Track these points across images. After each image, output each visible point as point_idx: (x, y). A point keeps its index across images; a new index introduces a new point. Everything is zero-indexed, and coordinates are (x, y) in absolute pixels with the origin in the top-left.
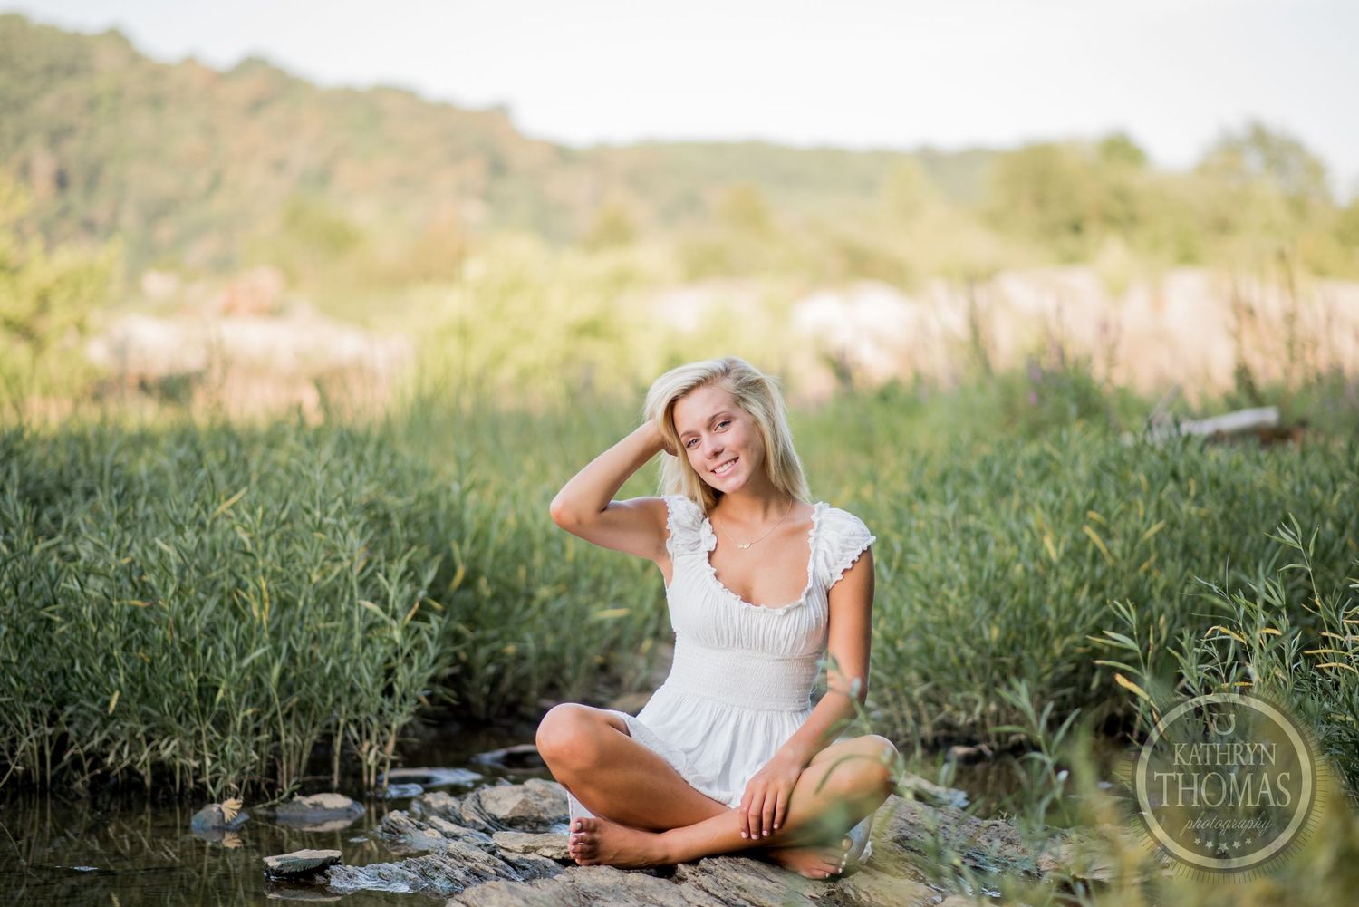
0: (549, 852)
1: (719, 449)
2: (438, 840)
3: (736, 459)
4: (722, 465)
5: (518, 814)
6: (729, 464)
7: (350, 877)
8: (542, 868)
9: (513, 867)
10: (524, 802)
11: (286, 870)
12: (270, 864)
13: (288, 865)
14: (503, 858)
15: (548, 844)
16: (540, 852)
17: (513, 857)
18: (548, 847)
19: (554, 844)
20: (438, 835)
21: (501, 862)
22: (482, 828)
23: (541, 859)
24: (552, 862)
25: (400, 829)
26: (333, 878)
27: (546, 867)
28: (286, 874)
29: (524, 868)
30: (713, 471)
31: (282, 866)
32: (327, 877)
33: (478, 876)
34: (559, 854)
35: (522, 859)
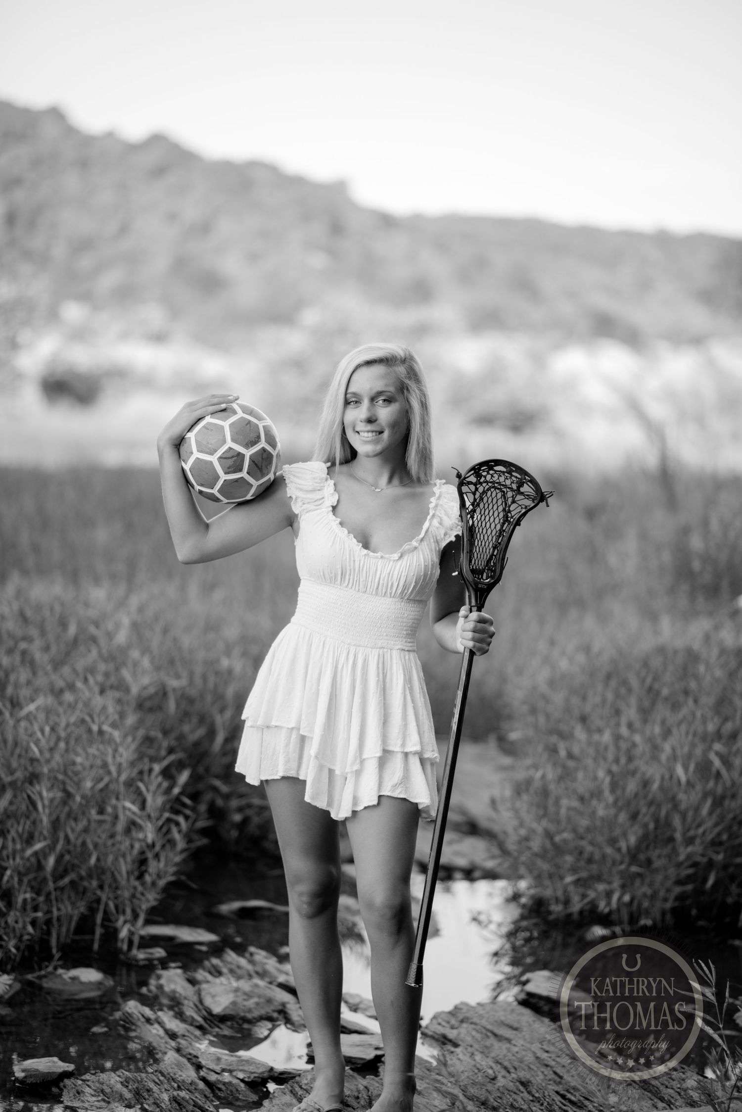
0: (241, 1075)
1: (374, 418)
2: (161, 1038)
3: (381, 432)
4: (368, 431)
5: (229, 1012)
6: (374, 434)
7: (78, 1093)
8: (234, 1090)
9: (213, 1091)
10: (234, 1003)
11: (29, 1081)
12: (17, 1075)
13: (31, 1076)
14: (204, 1079)
15: (241, 1068)
16: (234, 1073)
17: (213, 1077)
18: (241, 1071)
19: (246, 1068)
20: (161, 1032)
21: (201, 1085)
22: (198, 1024)
23: (235, 1081)
24: (242, 1085)
25: (133, 1021)
26: (65, 1092)
27: (237, 1090)
28: (28, 1084)
29: (220, 1090)
30: (358, 432)
31: (25, 1077)
32: (61, 1090)
33: (179, 1104)
34: (249, 1077)
35: (219, 1080)
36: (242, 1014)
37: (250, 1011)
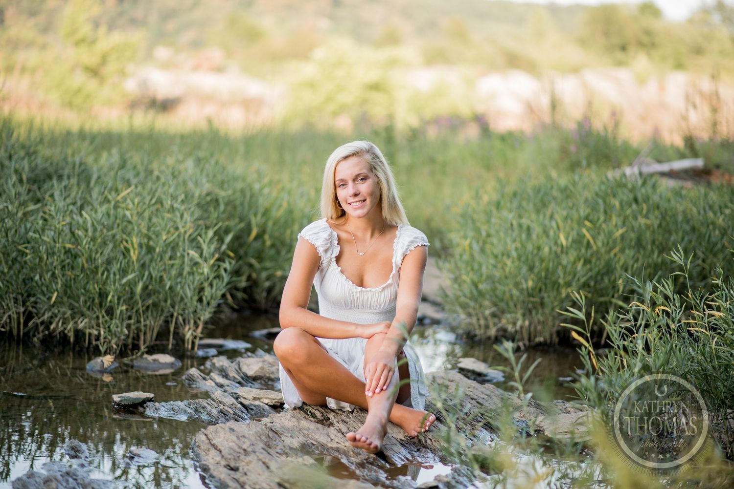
0: (266, 401)
1: (358, 192)
2: (212, 387)
3: (364, 200)
4: (356, 202)
5: (258, 374)
6: (360, 202)
7: (156, 409)
8: (262, 410)
9: (247, 410)
10: (262, 368)
11: (123, 403)
12: (115, 399)
13: (124, 400)
14: (241, 403)
15: (266, 396)
16: (262, 400)
17: (246, 402)
18: (266, 398)
19: (270, 397)
20: (213, 384)
21: (239, 406)
22: (238, 381)
23: (261, 404)
24: (267, 407)
25: (194, 379)
26: (147, 409)
27: (263, 410)
28: (123, 405)
29: (252, 409)
30: (350, 204)
31: (121, 401)
32: (145, 408)
33: (224, 414)
34: (272, 402)
35: (251, 404)
36: (268, 375)
37: (273, 373)
